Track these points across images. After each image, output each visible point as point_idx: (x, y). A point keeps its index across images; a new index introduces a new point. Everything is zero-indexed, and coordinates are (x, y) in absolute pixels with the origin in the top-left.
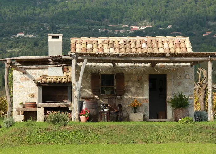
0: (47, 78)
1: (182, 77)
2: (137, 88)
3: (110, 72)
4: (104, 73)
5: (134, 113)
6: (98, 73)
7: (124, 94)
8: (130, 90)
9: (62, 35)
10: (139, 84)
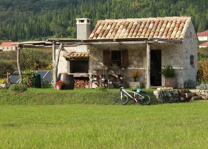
0: (74, 54)
1: (173, 52)
2: (138, 62)
3: (117, 49)
4: (113, 49)
5: (135, 81)
6: (109, 50)
7: (128, 66)
8: (132, 63)
9: (86, 19)
10: (140, 58)
